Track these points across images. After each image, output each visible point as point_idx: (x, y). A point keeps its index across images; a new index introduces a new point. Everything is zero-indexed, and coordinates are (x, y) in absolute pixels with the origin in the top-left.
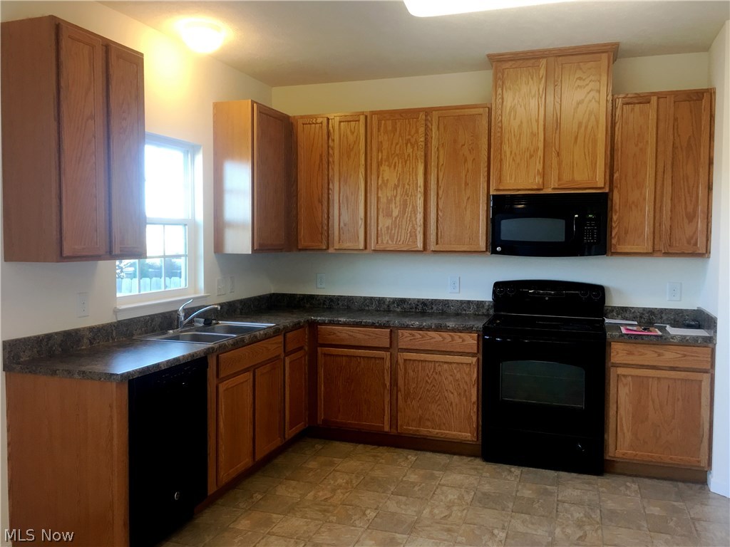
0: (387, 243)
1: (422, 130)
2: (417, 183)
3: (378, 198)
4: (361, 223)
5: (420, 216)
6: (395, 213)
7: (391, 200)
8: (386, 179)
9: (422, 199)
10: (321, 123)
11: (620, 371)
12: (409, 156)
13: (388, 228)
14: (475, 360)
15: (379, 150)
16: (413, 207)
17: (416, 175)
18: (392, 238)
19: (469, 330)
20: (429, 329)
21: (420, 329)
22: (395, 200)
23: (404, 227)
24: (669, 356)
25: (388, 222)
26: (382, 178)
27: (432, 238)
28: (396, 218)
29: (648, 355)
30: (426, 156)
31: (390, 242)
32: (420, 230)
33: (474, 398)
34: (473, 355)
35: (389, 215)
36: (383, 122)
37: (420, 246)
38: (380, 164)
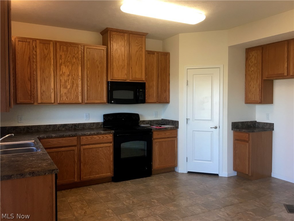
0: (65, 100)
1: (80, 52)
2: (78, 75)
3: (61, 80)
4: (52, 91)
5: (80, 89)
6: (69, 87)
7: (67, 81)
8: (64, 72)
9: (81, 81)
11: (156, 141)
12: (74, 62)
13: (65, 93)
15: (61, 58)
16: (77, 84)
18: (67, 98)
19: (109, 133)
20: (94, 134)
21: (89, 135)
22: (68, 81)
23: (73, 93)
25: (64, 91)
26: (62, 71)
27: (86, 97)
28: (69, 89)
30: (82, 64)
31: (66, 99)
32: (80, 94)
33: (112, 159)
34: (111, 143)
35: (66, 87)
36: (62, 46)
37: (80, 100)
38: (61, 65)
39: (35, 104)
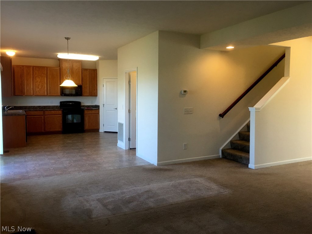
1: (46, 71)
2: (45, 82)
3: (36, 85)
4: (32, 90)
5: (46, 88)
6: (40, 88)
7: (39, 85)
9: (46, 85)
10: (21, 67)
11: (86, 115)
12: (43, 76)
13: (38, 91)
14: (61, 116)
15: (36, 74)
16: (44, 86)
17: (45, 80)
18: (39, 93)
19: (60, 110)
20: (51, 110)
21: (50, 111)
23: (42, 90)
24: (93, 112)
25: (38, 89)
26: (37, 80)
27: (49, 93)
29: (90, 112)
30: (46, 76)
32: (46, 91)
33: (61, 123)
34: (61, 115)
35: (39, 88)
37: (46, 94)
38: (36, 77)
39: (24, 95)
